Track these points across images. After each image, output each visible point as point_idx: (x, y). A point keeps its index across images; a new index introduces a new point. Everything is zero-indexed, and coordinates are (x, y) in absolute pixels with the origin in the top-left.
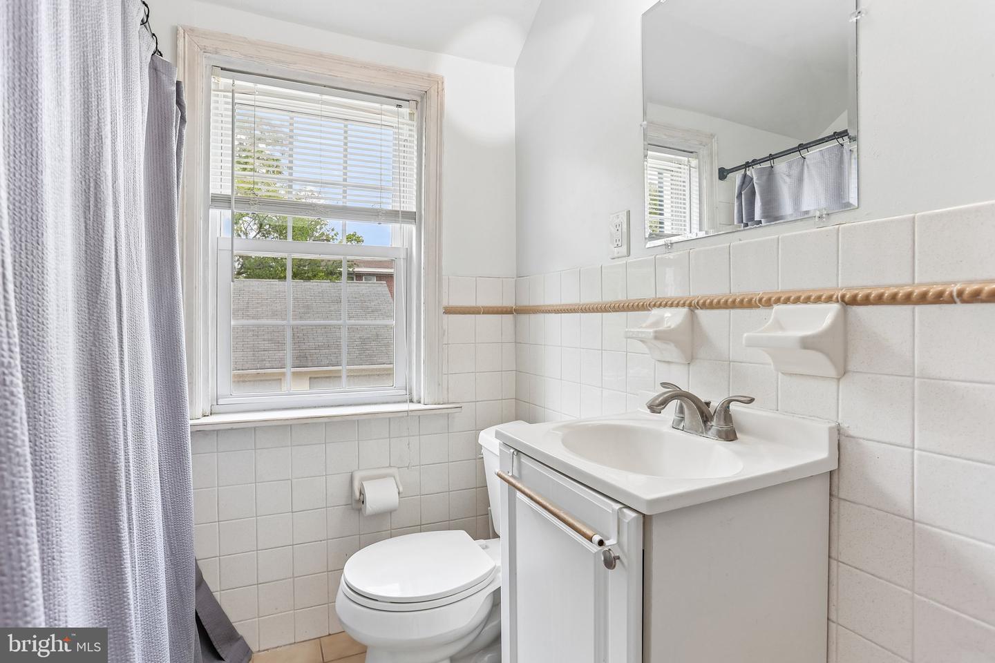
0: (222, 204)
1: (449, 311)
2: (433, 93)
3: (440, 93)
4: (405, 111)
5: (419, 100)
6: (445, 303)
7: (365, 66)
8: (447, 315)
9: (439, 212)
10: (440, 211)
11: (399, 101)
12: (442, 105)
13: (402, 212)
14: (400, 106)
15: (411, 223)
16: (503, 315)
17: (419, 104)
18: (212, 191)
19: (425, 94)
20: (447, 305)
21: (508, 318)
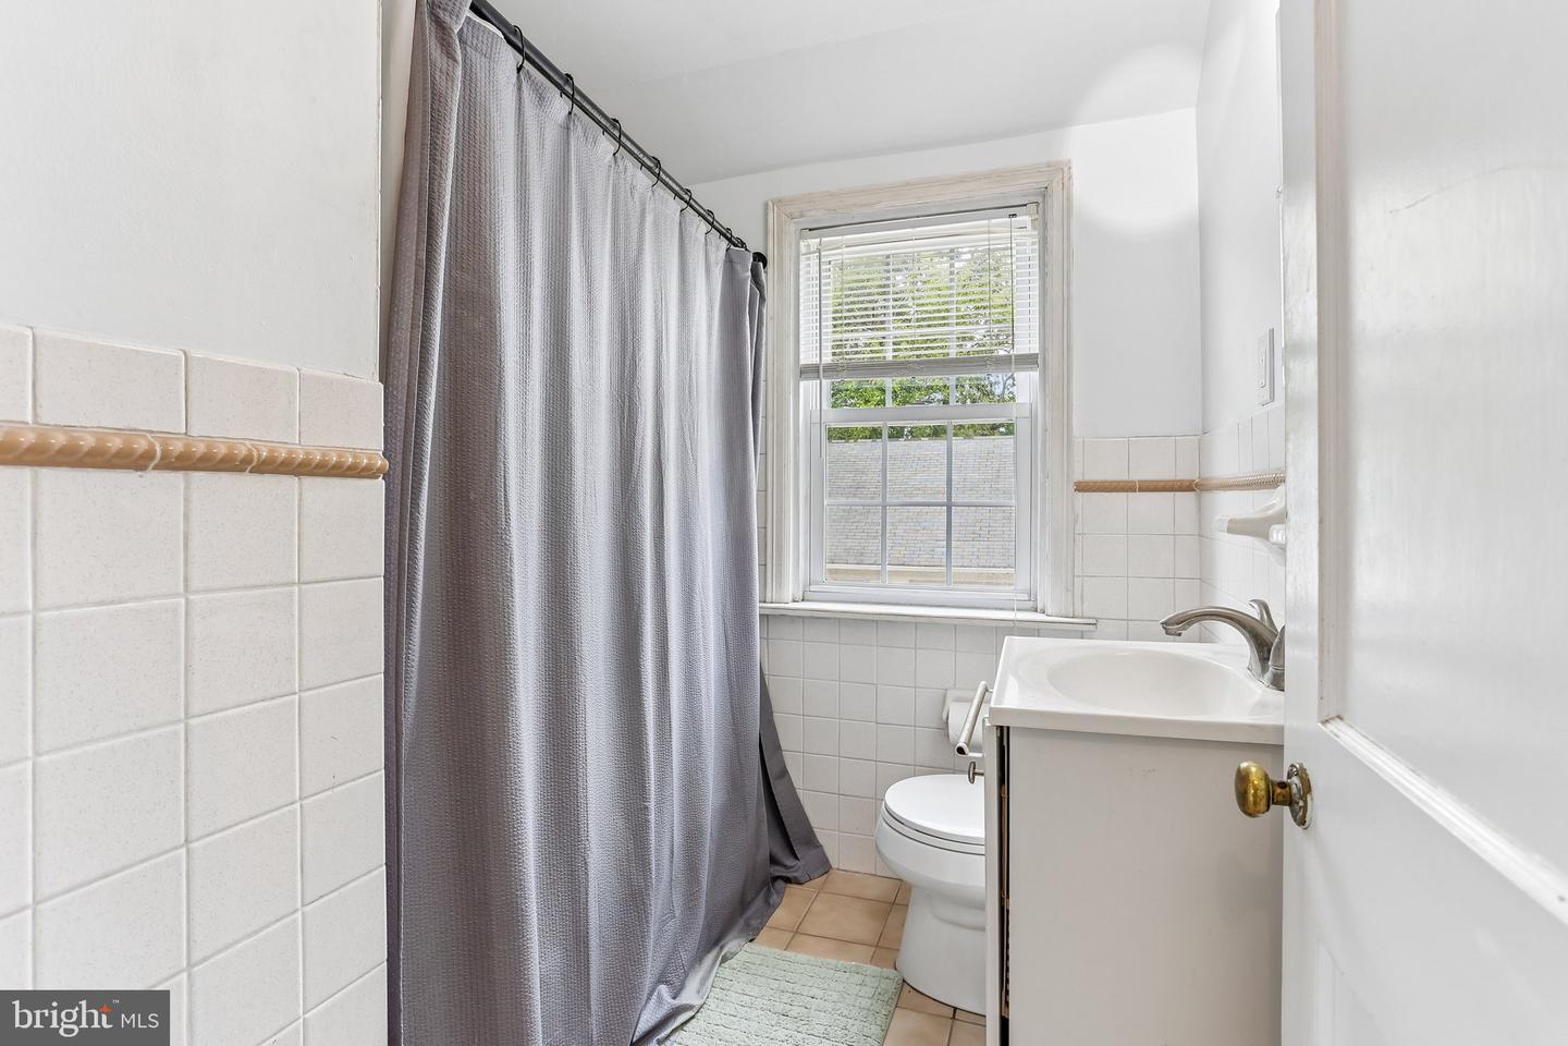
0: (810, 375)
1: (1083, 487)
2: (1056, 188)
3: (1066, 185)
4: (1024, 219)
5: (1040, 200)
6: (1078, 477)
7: (962, 180)
8: (1081, 494)
9: (1067, 350)
10: (1069, 348)
11: (1012, 210)
12: (1069, 199)
13: (1016, 356)
14: (1014, 215)
15: (1032, 369)
16: (1178, 494)
17: (1040, 206)
18: (802, 362)
19: (1045, 193)
20: (1081, 479)
21: (1186, 498)
